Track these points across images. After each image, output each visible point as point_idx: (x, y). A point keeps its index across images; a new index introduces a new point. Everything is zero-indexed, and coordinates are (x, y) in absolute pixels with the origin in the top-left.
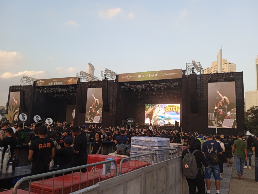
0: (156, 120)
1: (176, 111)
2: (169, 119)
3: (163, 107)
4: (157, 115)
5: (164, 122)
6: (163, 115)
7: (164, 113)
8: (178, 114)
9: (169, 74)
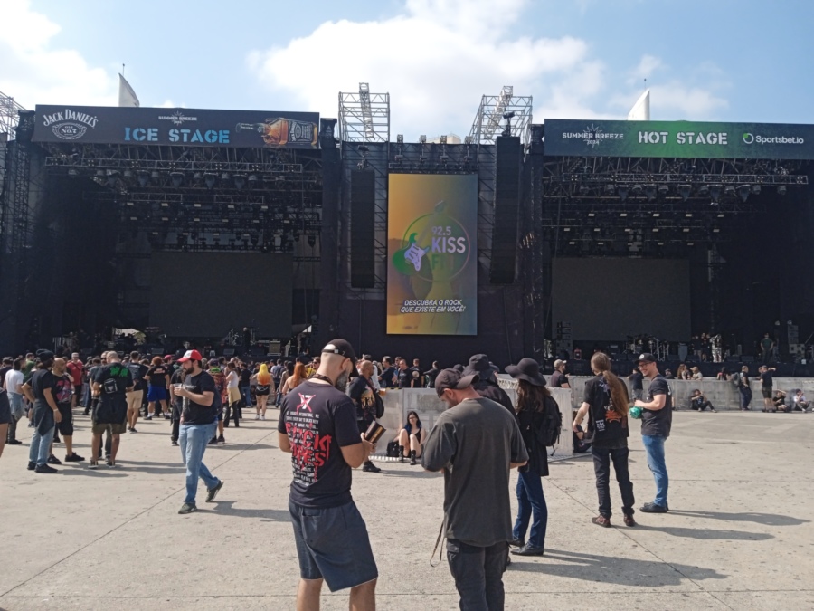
9: (772, 140)
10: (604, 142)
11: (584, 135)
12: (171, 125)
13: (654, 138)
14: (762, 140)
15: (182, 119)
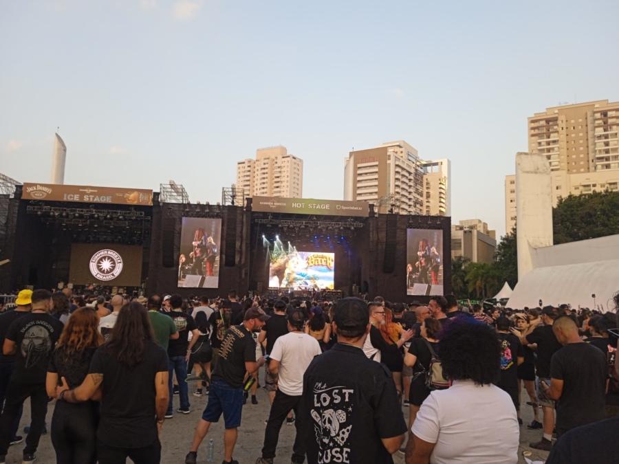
0: (290, 280)
1: (327, 265)
2: (315, 279)
3: (305, 257)
4: (293, 272)
5: (307, 284)
6: (304, 272)
7: (307, 268)
8: (331, 270)
9: (348, 208)
10: (278, 206)
11: (269, 203)
12: (85, 193)
13: (299, 205)
14: (344, 208)
15: (90, 191)
